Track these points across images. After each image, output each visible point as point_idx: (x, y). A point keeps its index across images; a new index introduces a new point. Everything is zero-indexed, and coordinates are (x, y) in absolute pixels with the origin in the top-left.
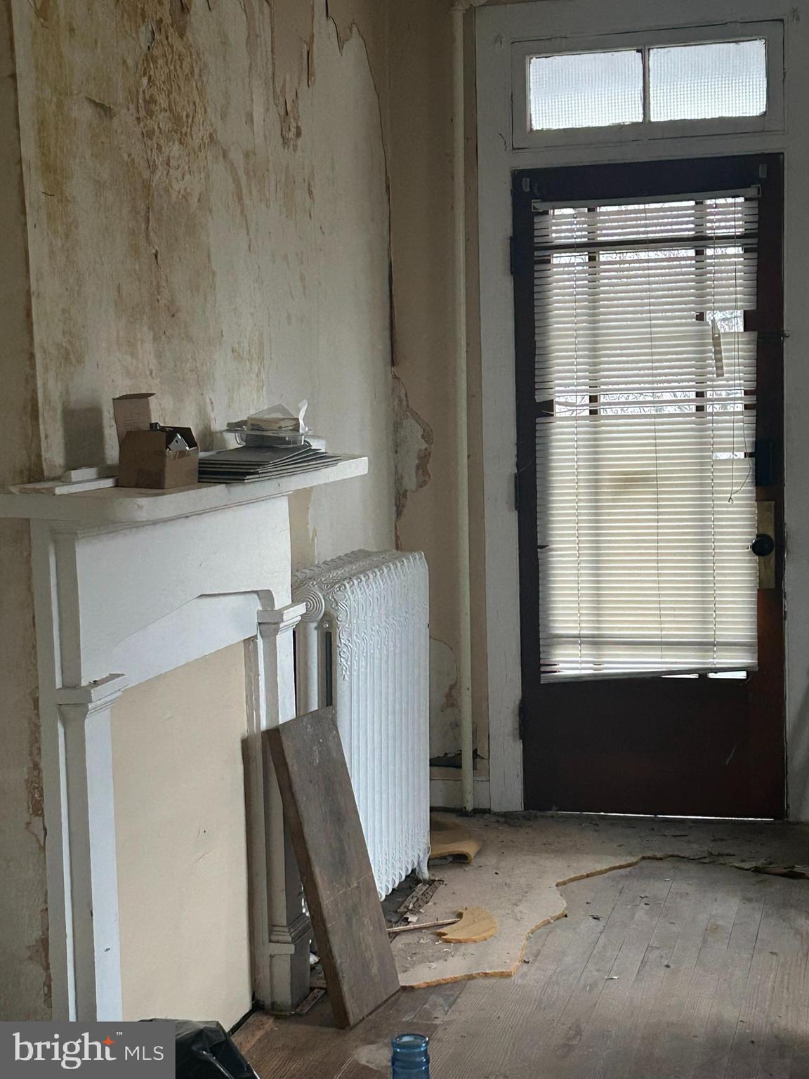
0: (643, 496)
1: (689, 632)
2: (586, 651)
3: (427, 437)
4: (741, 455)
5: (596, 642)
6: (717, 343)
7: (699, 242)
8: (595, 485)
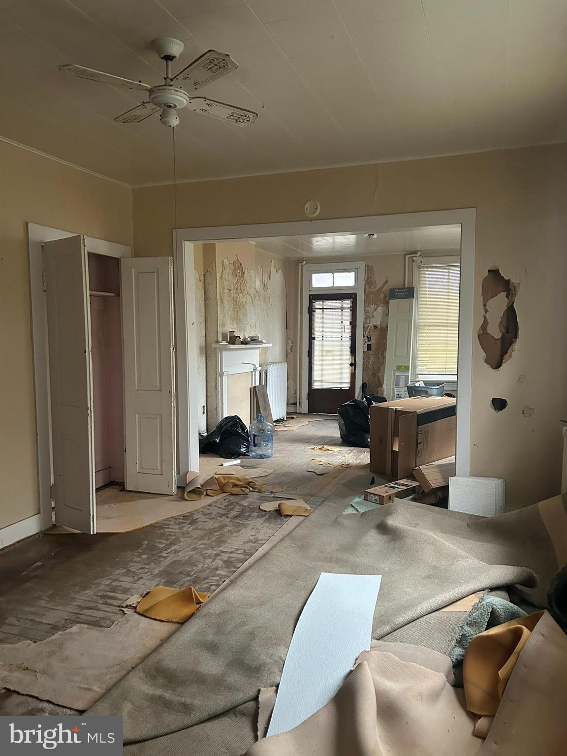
0: (331, 355)
1: (338, 381)
2: (320, 383)
3: (292, 343)
4: (348, 348)
5: (322, 382)
6: (344, 327)
7: (342, 308)
8: (322, 353)
